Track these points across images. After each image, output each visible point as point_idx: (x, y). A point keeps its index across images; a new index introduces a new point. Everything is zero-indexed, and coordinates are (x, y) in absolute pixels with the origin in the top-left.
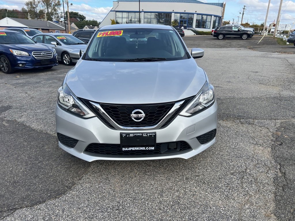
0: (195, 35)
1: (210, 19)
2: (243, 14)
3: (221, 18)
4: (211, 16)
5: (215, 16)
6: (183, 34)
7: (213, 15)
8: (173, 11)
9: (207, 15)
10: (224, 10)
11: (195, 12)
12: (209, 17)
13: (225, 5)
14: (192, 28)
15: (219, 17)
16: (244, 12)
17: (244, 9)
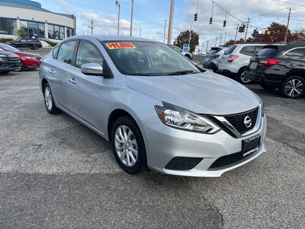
0: (49, 46)
1: (63, 30)
2: (92, 28)
3: (73, 30)
4: (64, 27)
5: (68, 27)
6: (40, 45)
7: (66, 26)
8: (18, 17)
9: (60, 26)
10: (75, 22)
11: (46, 22)
12: (62, 29)
13: (75, 17)
14: (45, 38)
15: (72, 29)
16: (93, 26)
17: (92, 23)
